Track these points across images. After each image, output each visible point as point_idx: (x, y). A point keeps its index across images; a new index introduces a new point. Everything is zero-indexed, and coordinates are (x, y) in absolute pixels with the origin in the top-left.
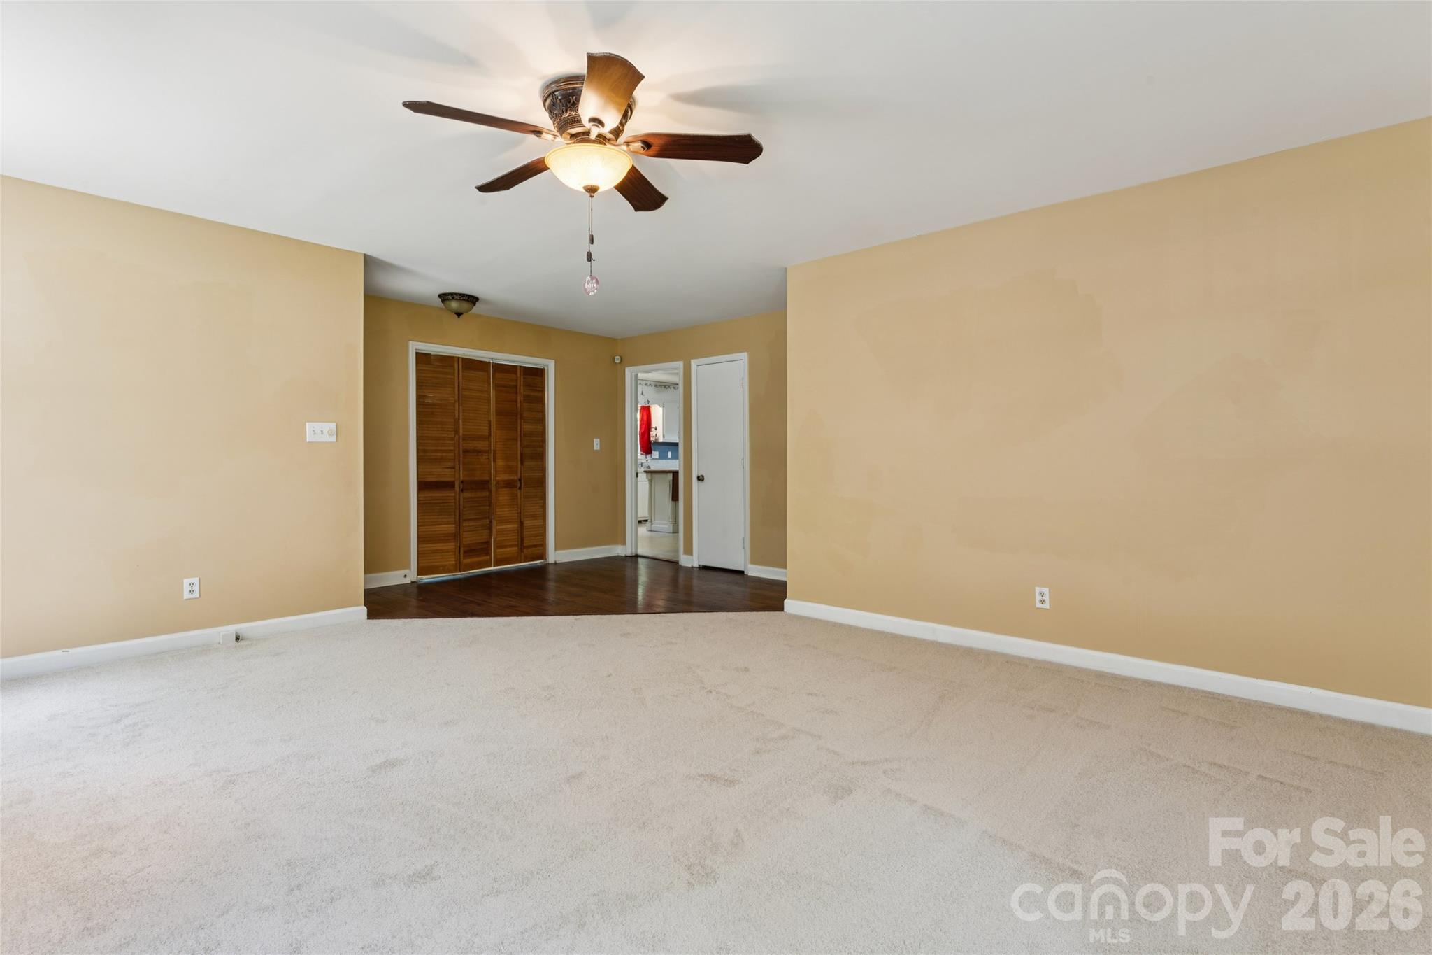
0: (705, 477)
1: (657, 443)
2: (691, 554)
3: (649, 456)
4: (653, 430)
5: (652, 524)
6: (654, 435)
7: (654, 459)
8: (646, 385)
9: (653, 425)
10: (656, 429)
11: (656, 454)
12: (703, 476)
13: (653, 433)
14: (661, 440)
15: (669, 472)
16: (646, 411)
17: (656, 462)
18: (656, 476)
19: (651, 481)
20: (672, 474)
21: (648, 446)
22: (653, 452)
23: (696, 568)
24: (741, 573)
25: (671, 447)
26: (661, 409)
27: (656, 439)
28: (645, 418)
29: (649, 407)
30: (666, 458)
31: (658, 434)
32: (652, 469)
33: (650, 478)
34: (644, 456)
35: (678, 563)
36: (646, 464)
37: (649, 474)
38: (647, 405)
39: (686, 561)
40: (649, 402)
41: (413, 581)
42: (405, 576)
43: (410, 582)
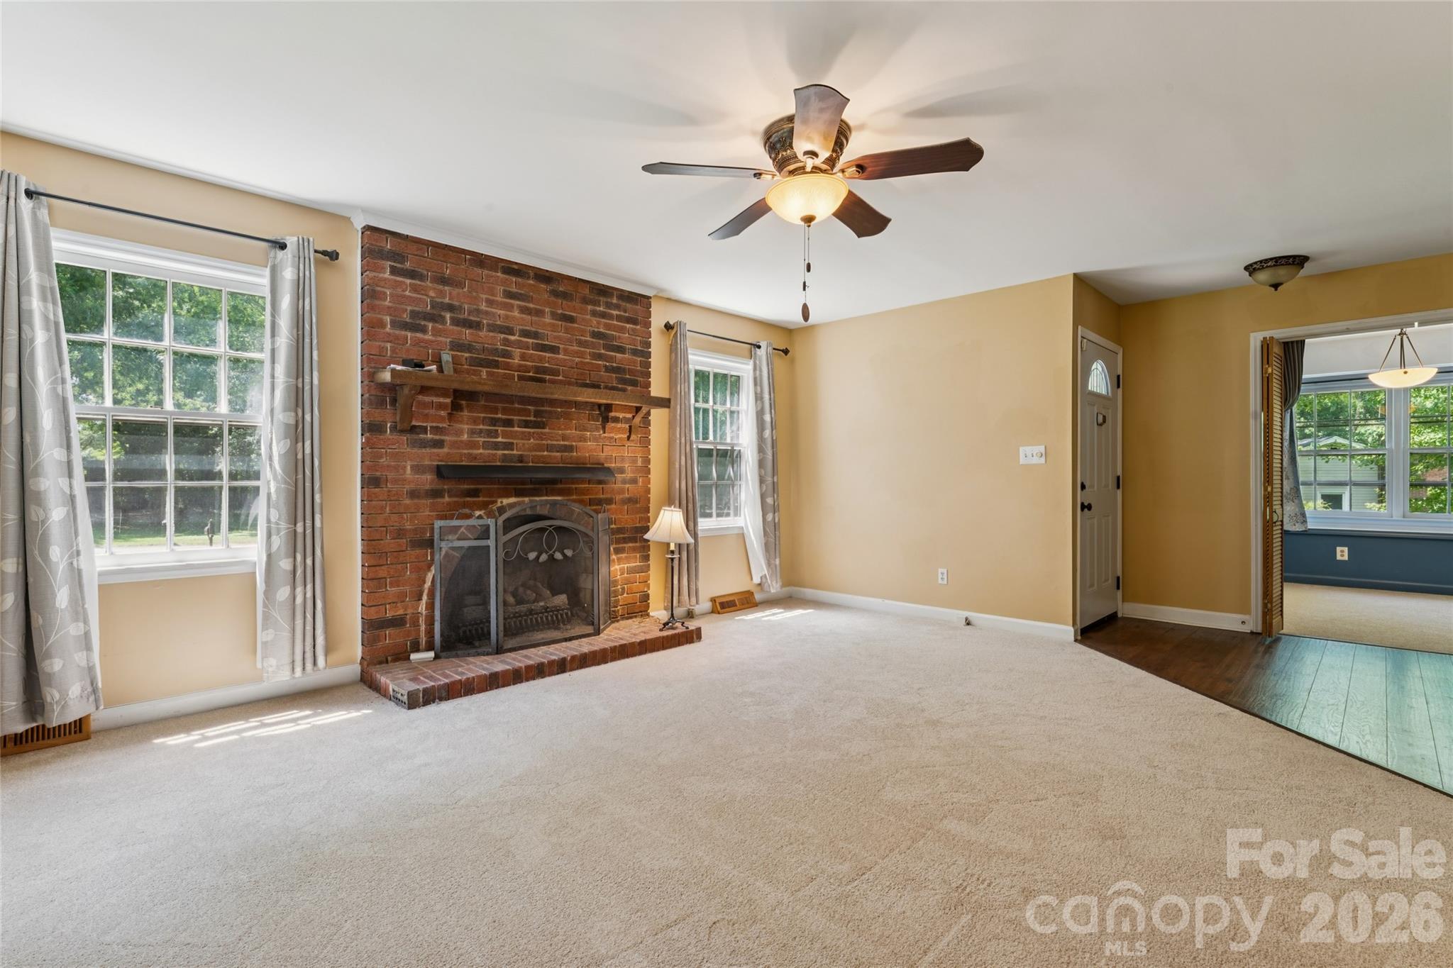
41: (1255, 631)
42: (1243, 622)
43: (1249, 631)
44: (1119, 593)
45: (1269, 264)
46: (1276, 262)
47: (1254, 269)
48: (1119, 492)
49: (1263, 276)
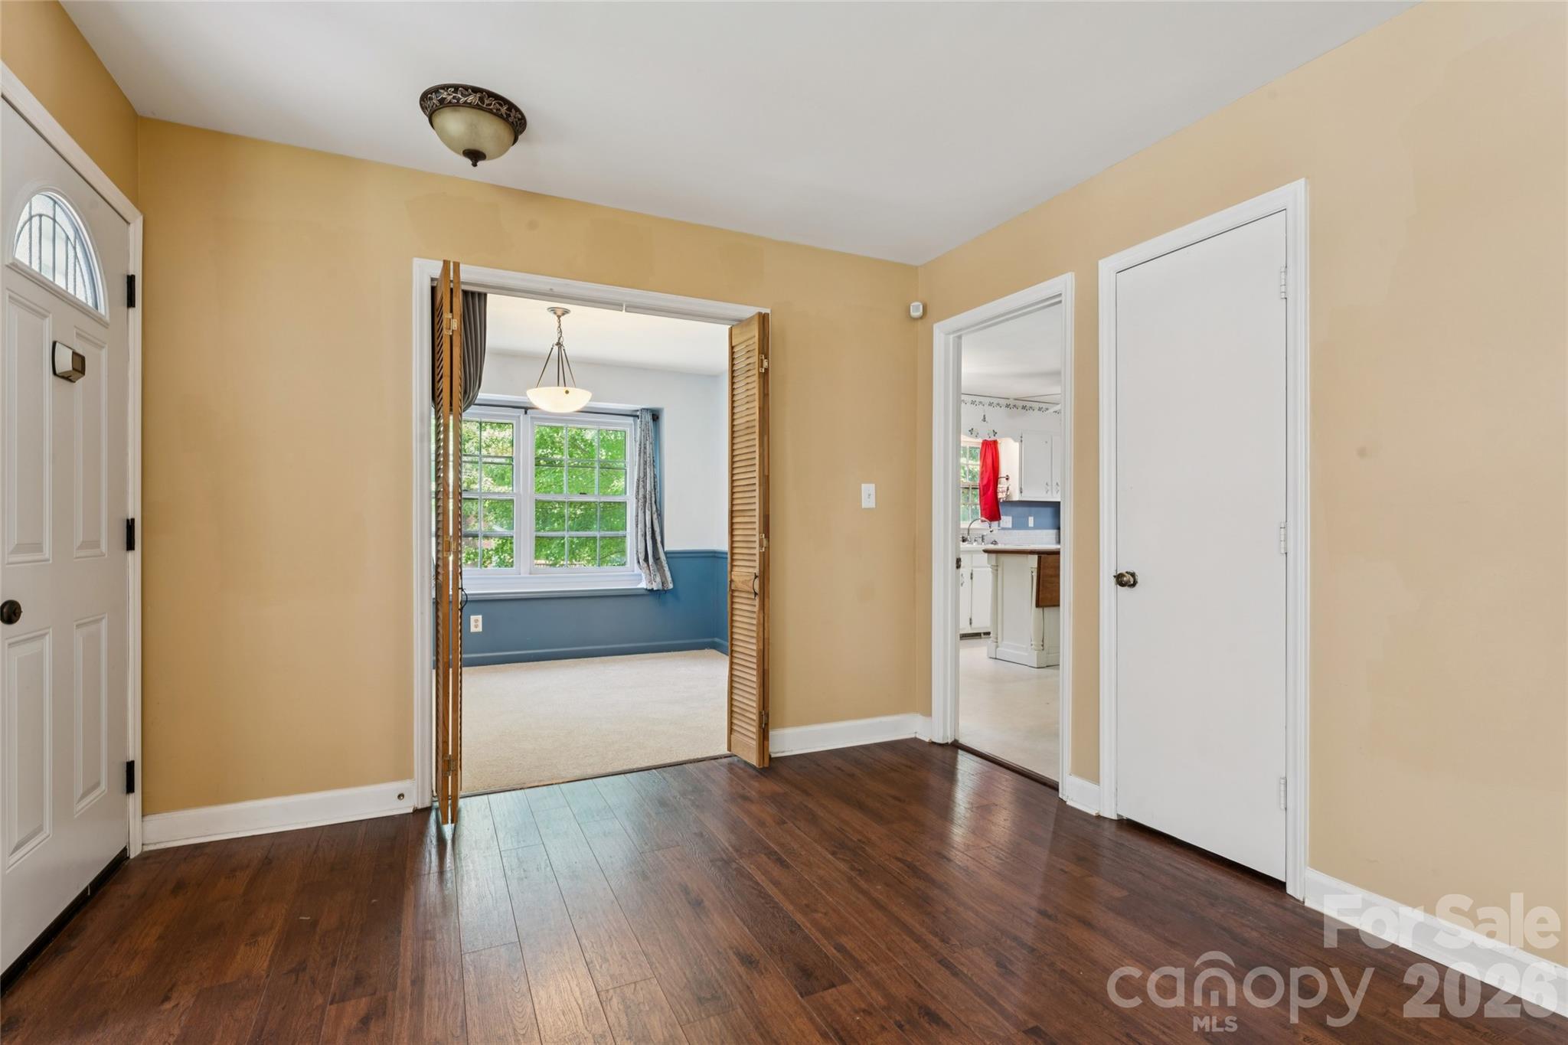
0: (1139, 579)
1: (1010, 503)
2: (1095, 778)
3: (995, 524)
4: (1003, 481)
5: (997, 647)
6: (1006, 489)
7: (1003, 529)
8: (990, 404)
9: (1003, 472)
10: (1007, 479)
11: (1006, 520)
12: (1133, 575)
13: (1002, 486)
14: (1016, 497)
15: (1032, 552)
16: (990, 451)
17: (1007, 534)
18: (1004, 558)
19: (996, 568)
20: (1036, 557)
21: (992, 509)
22: (1002, 517)
23: (1111, 820)
24: (1280, 886)
25: (1034, 509)
26: (1017, 445)
27: (1007, 496)
28: (989, 461)
29: (995, 442)
30: (1025, 527)
31: (1010, 487)
32: (999, 547)
33: (994, 563)
34: (987, 524)
35: (1057, 789)
36: (990, 537)
37: (993, 556)
38: (993, 438)
39: (1077, 794)
40: (995, 433)
41: (420, 807)
42: (401, 796)
43: (411, 811)
44: (135, 800)
45: (470, 99)
46: (481, 99)
47: (442, 101)
48: (134, 558)
49: (455, 122)
